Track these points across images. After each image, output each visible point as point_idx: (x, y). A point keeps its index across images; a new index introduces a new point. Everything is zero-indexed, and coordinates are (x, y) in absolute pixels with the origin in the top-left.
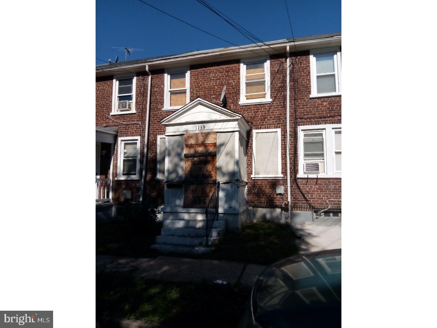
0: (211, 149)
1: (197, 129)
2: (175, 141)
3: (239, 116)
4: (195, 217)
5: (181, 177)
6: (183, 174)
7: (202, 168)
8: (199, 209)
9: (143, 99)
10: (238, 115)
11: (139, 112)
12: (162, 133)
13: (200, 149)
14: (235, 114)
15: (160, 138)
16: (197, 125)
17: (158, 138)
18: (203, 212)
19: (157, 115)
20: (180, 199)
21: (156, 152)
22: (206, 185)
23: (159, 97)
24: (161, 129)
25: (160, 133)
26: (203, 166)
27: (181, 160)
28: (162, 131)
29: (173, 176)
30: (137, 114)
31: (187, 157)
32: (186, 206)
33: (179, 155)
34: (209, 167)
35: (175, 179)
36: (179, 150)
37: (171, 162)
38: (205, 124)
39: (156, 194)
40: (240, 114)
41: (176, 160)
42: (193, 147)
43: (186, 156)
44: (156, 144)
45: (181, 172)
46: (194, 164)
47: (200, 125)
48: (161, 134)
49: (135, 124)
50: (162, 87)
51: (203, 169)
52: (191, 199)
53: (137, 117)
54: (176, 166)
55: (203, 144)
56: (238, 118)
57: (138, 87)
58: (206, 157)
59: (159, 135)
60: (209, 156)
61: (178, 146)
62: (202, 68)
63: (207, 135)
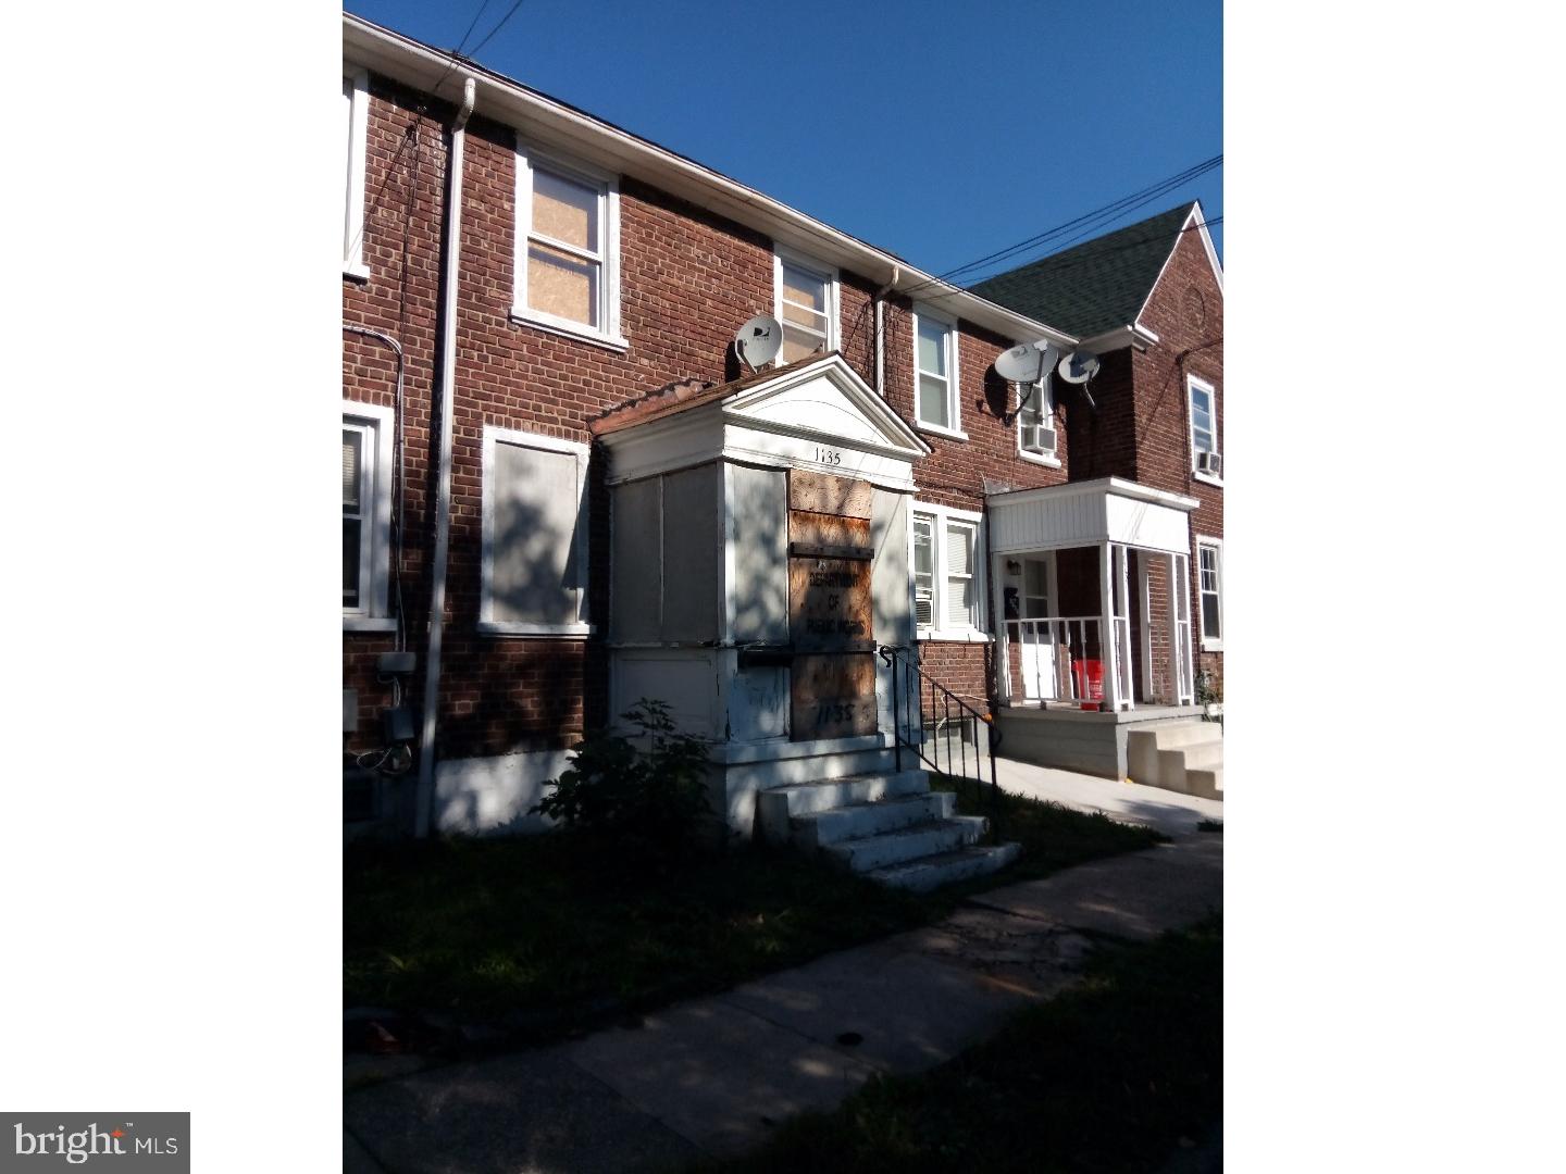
0: (859, 538)
1: (820, 460)
2: (754, 488)
3: (924, 450)
4: (822, 769)
5: (774, 628)
6: (781, 617)
7: (837, 597)
8: (837, 741)
9: (407, 223)
10: (924, 445)
11: (383, 283)
12: (503, 416)
13: (832, 532)
14: (918, 439)
15: (498, 441)
16: (821, 446)
17: (485, 434)
18: (847, 750)
19: (483, 329)
20: (773, 710)
21: (479, 503)
22: (849, 656)
23: (491, 247)
24: (499, 400)
25: (495, 415)
26: (837, 590)
27: (775, 561)
28: (504, 411)
29: (751, 621)
30: (374, 287)
31: (799, 556)
32: (795, 734)
33: (767, 541)
34: (855, 597)
35: (757, 631)
36: (766, 524)
37: (742, 563)
38: (839, 449)
39: (479, 701)
40: (928, 444)
41: (759, 559)
42: (813, 520)
43: (794, 551)
44: (479, 464)
45: (775, 609)
46: (816, 583)
47: (828, 447)
48: (499, 423)
49: (363, 334)
50: (506, 206)
51: (839, 600)
52: (814, 708)
53: (372, 301)
54: (759, 581)
55: (839, 517)
56: (919, 453)
57: (381, 155)
58: (847, 564)
59: (490, 421)
60: (854, 559)
61: (764, 507)
62: (665, 208)
63: (847, 486)
